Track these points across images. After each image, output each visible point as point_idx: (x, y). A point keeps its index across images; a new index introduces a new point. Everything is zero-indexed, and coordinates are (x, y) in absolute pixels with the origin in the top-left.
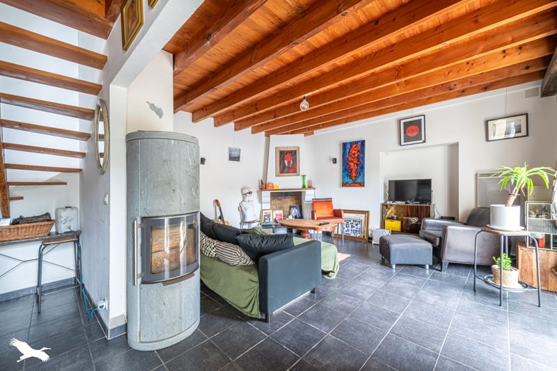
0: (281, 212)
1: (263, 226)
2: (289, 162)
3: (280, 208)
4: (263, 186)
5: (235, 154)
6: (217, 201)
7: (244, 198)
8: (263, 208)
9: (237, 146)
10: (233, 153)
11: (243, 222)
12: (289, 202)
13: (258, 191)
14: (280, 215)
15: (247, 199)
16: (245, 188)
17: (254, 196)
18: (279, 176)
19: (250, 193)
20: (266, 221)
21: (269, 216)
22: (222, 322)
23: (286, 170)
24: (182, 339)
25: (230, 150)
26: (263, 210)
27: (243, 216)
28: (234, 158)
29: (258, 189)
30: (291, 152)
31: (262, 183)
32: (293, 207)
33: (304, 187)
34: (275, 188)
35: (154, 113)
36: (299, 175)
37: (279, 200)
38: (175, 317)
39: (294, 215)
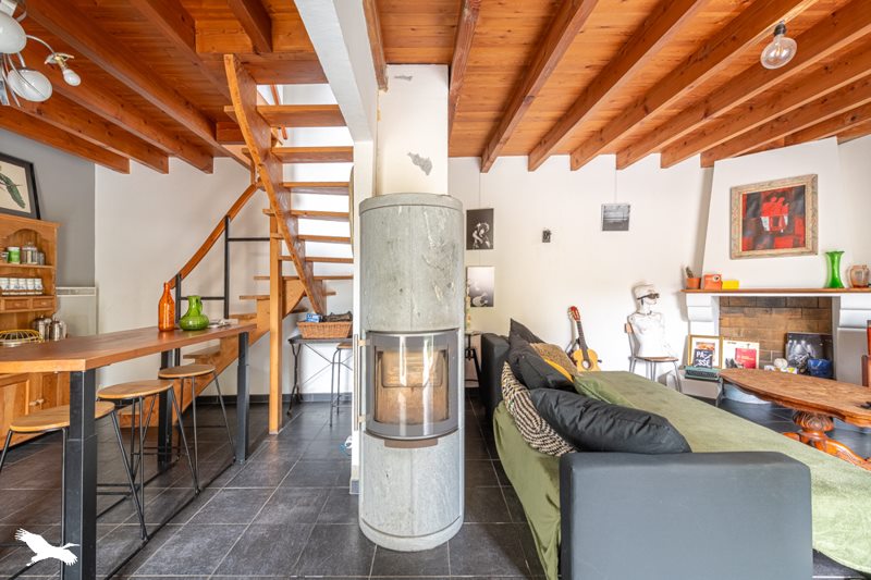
0: (755, 346)
1: (688, 372)
2: (775, 222)
3: (750, 337)
4: (694, 282)
5: (616, 216)
6: (573, 309)
7: (638, 308)
8: (692, 333)
9: (621, 201)
10: (612, 215)
11: (635, 357)
12: (783, 322)
13: (677, 294)
14: (752, 353)
15: (645, 308)
16: (642, 285)
17: (667, 304)
18: (740, 257)
19: (654, 296)
20: (700, 362)
21: (710, 351)
22: (490, 555)
23: (766, 240)
24: (415, 549)
25: (605, 210)
26: (692, 336)
27: (636, 346)
28: (615, 223)
29: (680, 288)
30: (784, 193)
31: (690, 275)
32: (798, 337)
33: (834, 284)
34: (724, 287)
35: (418, 168)
36: (814, 252)
37: (746, 315)
38: (403, 505)
39: (800, 359)
